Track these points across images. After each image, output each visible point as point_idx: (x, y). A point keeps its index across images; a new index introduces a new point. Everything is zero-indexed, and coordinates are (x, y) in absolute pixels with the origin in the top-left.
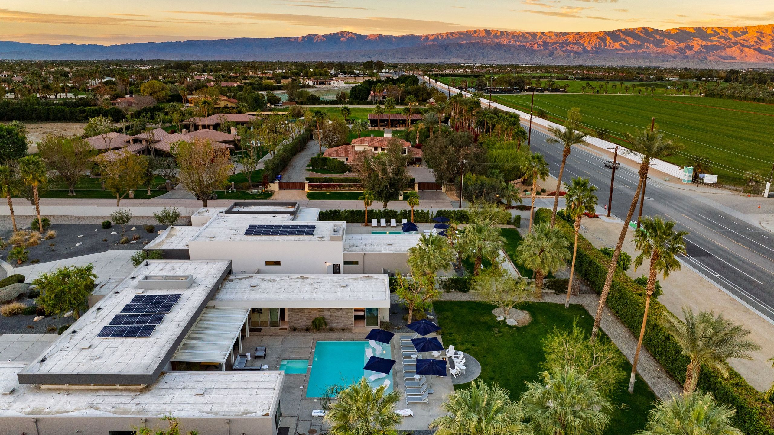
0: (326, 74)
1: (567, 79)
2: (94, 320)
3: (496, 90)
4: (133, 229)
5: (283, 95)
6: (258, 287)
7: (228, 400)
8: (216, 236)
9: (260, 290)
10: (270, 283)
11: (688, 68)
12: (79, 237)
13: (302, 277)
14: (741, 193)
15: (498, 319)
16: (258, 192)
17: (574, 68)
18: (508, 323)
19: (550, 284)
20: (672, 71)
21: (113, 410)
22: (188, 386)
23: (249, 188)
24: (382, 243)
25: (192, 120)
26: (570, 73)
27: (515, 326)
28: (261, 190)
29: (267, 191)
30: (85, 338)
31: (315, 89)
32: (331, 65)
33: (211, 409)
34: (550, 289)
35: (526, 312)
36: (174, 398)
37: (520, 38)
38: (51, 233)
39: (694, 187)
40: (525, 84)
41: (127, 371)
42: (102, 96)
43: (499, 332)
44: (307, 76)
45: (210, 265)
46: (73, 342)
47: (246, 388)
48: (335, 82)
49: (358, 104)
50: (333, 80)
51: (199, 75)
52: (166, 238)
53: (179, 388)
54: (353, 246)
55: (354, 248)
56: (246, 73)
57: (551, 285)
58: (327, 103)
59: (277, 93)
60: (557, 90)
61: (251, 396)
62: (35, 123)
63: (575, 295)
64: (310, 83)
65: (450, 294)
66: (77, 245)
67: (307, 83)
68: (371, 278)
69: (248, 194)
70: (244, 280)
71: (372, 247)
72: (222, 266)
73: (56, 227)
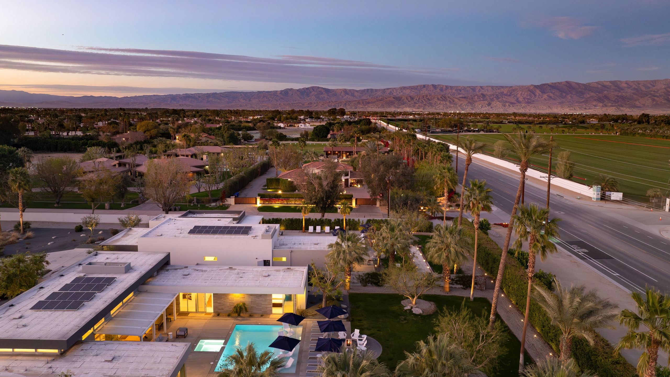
0: (296, 118)
1: (501, 123)
2: (32, 297)
3: (438, 130)
4: (100, 232)
5: (256, 135)
6: (189, 276)
7: (132, 366)
8: (163, 234)
9: (190, 278)
10: (201, 273)
11: (607, 114)
12: (53, 238)
13: (231, 268)
14: (645, 208)
15: (406, 308)
16: (216, 205)
17: (509, 115)
18: (414, 312)
19: (458, 279)
20: (593, 116)
21: (25, 372)
22: (100, 354)
23: (210, 202)
24: (309, 243)
25: (174, 151)
26: (504, 119)
27: (420, 315)
28: (219, 203)
29: (224, 205)
30: (19, 311)
31: (285, 130)
32: (301, 112)
33: (115, 374)
34: (458, 284)
35: (432, 303)
36: (84, 363)
37: (463, 91)
38: (29, 234)
39: (603, 203)
40: (464, 126)
41: (46, 337)
42: (103, 133)
43: (405, 319)
44: (280, 121)
45: (149, 256)
46: (8, 314)
47: (153, 356)
48: (303, 125)
49: (318, 141)
50: (301, 123)
51: (190, 119)
52: (122, 237)
53: (92, 354)
54: (283, 245)
55: (284, 246)
56: (229, 118)
57: (459, 281)
58: (293, 140)
59: (252, 133)
60: (491, 131)
61: (155, 363)
62: (45, 153)
63: (481, 290)
64: (282, 125)
65: (366, 287)
66: (49, 244)
67: (279, 125)
68: (292, 270)
69: (208, 207)
70: (179, 270)
71: (300, 246)
72: (160, 257)
73: (36, 230)
